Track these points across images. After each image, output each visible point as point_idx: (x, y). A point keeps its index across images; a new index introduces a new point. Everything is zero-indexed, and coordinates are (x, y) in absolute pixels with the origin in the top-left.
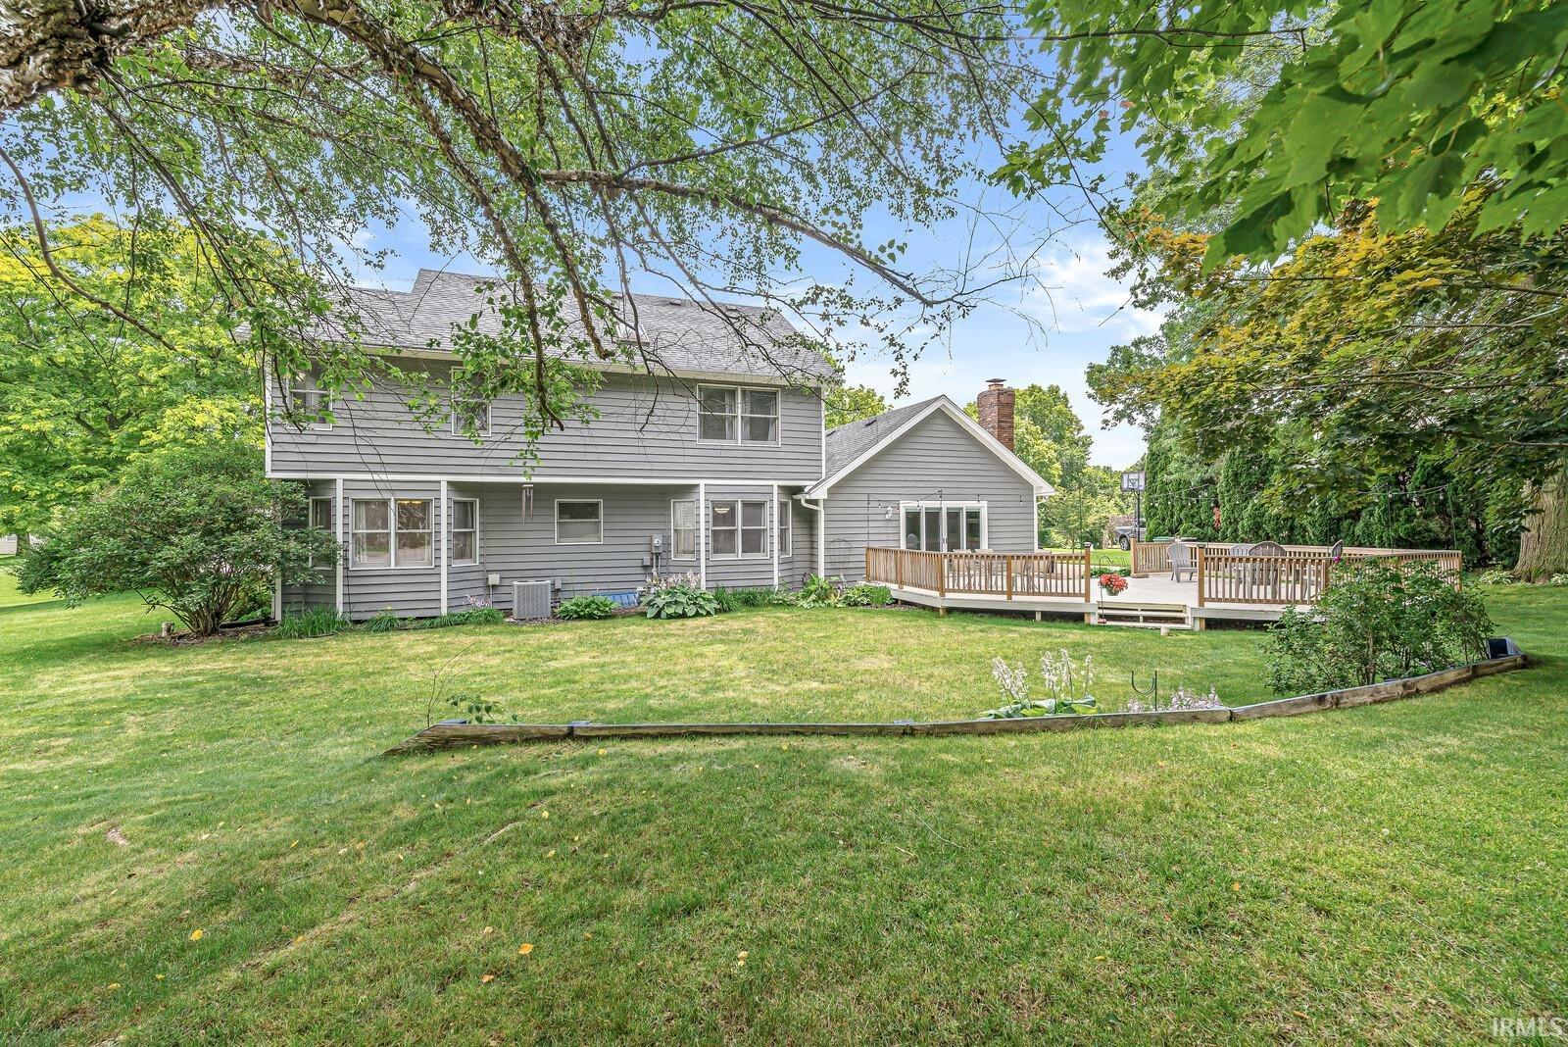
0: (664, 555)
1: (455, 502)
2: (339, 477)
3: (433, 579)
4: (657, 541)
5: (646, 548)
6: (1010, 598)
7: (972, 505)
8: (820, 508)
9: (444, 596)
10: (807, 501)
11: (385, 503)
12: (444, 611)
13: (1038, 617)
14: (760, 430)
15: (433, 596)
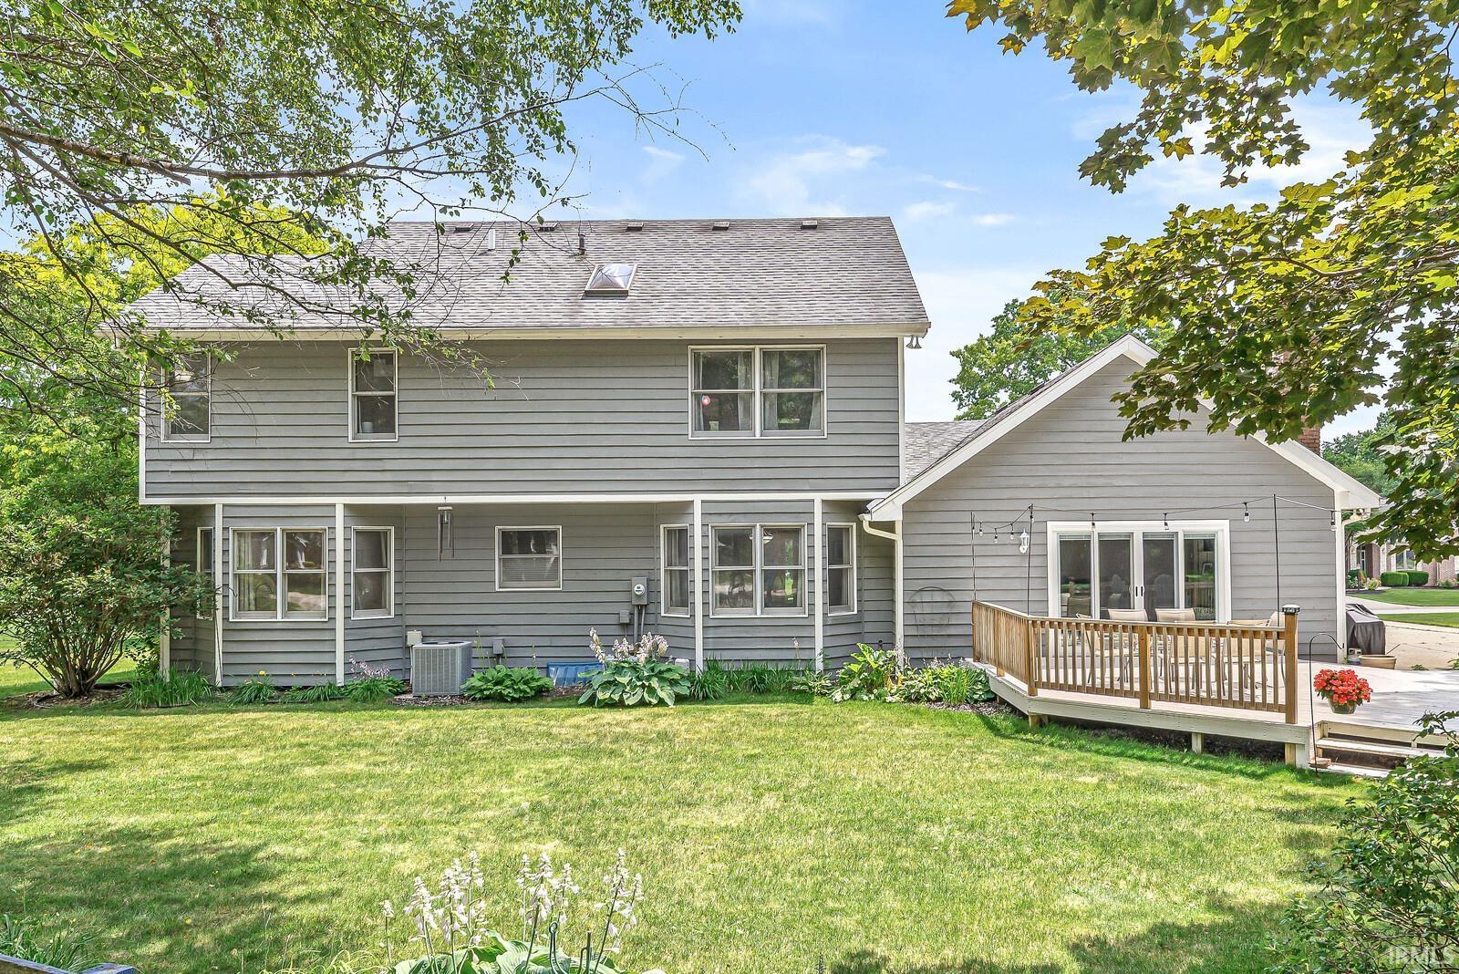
0: (652, 608)
1: (358, 533)
2: (219, 502)
3: (326, 636)
4: (639, 588)
5: (624, 597)
6: (1145, 705)
7: (1200, 527)
8: (897, 537)
9: (340, 659)
10: (872, 524)
11: (271, 535)
12: (340, 680)
13: (1197, 744)
14: (795, 412)
15: (326, 659)
